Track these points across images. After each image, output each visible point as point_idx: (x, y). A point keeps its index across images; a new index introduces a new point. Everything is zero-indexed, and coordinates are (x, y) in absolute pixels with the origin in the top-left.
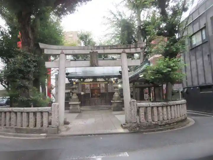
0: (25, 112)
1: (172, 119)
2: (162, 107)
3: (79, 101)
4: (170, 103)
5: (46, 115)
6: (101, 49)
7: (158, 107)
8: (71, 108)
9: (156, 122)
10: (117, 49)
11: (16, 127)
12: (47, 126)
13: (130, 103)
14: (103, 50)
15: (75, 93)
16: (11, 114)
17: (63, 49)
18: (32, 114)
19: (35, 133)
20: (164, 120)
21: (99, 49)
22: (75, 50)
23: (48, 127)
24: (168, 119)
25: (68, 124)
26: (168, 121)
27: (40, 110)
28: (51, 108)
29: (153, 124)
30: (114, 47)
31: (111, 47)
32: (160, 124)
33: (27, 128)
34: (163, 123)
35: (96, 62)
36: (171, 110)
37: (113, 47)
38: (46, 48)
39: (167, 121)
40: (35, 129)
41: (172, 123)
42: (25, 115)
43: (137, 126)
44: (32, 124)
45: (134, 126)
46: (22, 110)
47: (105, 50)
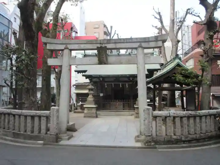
0: (23, 116)
1: (201, 133)
2: (189, 117)
3: (95, 104)
4: (199, 113)
6: (112, 43)
7: (181, 118)
8: (86, 111)
9: (178, 137)
11: (14, 131)
12: (45, 133)
13: (144, 111)
14: (114, 44)
15: (91, 94)
16: (9, 117)
18: (30, 118)
19: (33, 139)
20: (189, 134)
22: (81, 45)
24: (195, 134)
25: (75, 131)
26: (196, 136)
27: (38, 114)
29: (174, 139)
30: (128, 41)
32: (183, 139)
33: (25, 133)
34: (188, 139)
35: (105, 59)
36: (201, 122)
39: (194, 136)
40: (32, 135)
41: (202, 139)
42: (22, 118)
43: (153, 140)
44: (29, 129)
45: (148, 140)
46: (20, 112)
47: (117, 44)
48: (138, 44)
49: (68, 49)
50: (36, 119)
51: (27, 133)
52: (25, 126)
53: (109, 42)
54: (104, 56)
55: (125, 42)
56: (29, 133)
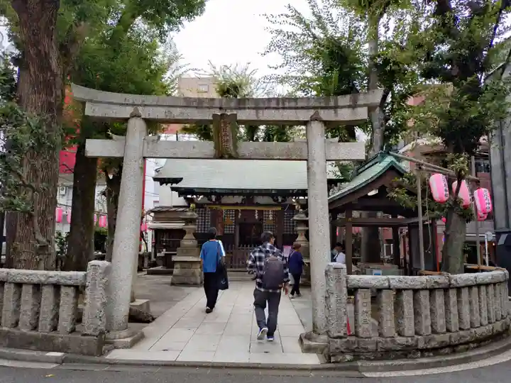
0: (10, 283)
1: (460, 329)
2: (432, 291)
4: (456, 281)
5: (67, 294)
6: (249, 108)
7: (416, 291)
9: (409, 339)
10: (296, 108)
12: (68, 329)
13: (326, 274)
14: (253, 112)
15: (189, 233)
17: (138, 105)
18: (31, 289)
19: (33, 347)
20: (434, 332)
21: (244, 108)
22: (172, 109)
23: (73, 331)
24: (448, 331)
26: (450, 337)
27: (51, 280)
28: (86, 275)
29: (399, 344)
30: (287, 105)
31: (278, 104)
32: (421, 345)
33: (13, 330)
34: (433, 344)
35: (231, 145)
36: (459, 302)
37: (283, 103)
38: (91, 101)
39: (445, 338)
40: (31, 336)
41: (461, 344)
42: (10, 290)
43: (347, 349)
44: (26, 318)
45: (337, 349)
46: (5, 275)
47: (261, 111)
48: (312, 112)
49: (139, 116)
50: (47, 293)
51: (19, 329)
52: (17, 311)
53: (242, 106)
54: (230, 138)
55: (281, 106)
56: (24, 330)
